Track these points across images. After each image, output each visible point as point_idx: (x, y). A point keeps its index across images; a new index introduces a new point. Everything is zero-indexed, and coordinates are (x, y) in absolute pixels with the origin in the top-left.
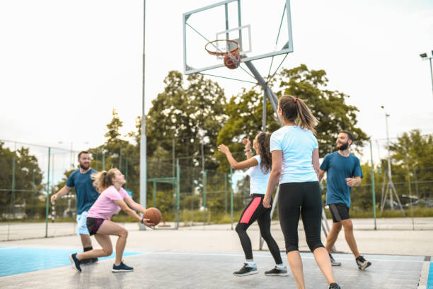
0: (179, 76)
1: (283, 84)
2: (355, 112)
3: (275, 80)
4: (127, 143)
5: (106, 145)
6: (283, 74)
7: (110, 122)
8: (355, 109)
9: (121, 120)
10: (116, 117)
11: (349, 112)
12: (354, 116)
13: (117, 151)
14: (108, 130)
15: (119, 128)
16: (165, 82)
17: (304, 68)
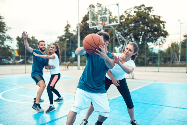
0: (93, 7)
1: (135, 12)
2: (164, 24)
3: (132, 10)
4: (73, 34)
5: (64, 35)
6: (135, 8)
7: (66, 26)
8: (165, 22)
9: (70, 25)
10: (68, 23)
11: (162, 23)
12: (164, 25)
13: (69, 37)
14: (65, 29)
15: (70, 28)
16: (88, 9)
17: (143, 5)
